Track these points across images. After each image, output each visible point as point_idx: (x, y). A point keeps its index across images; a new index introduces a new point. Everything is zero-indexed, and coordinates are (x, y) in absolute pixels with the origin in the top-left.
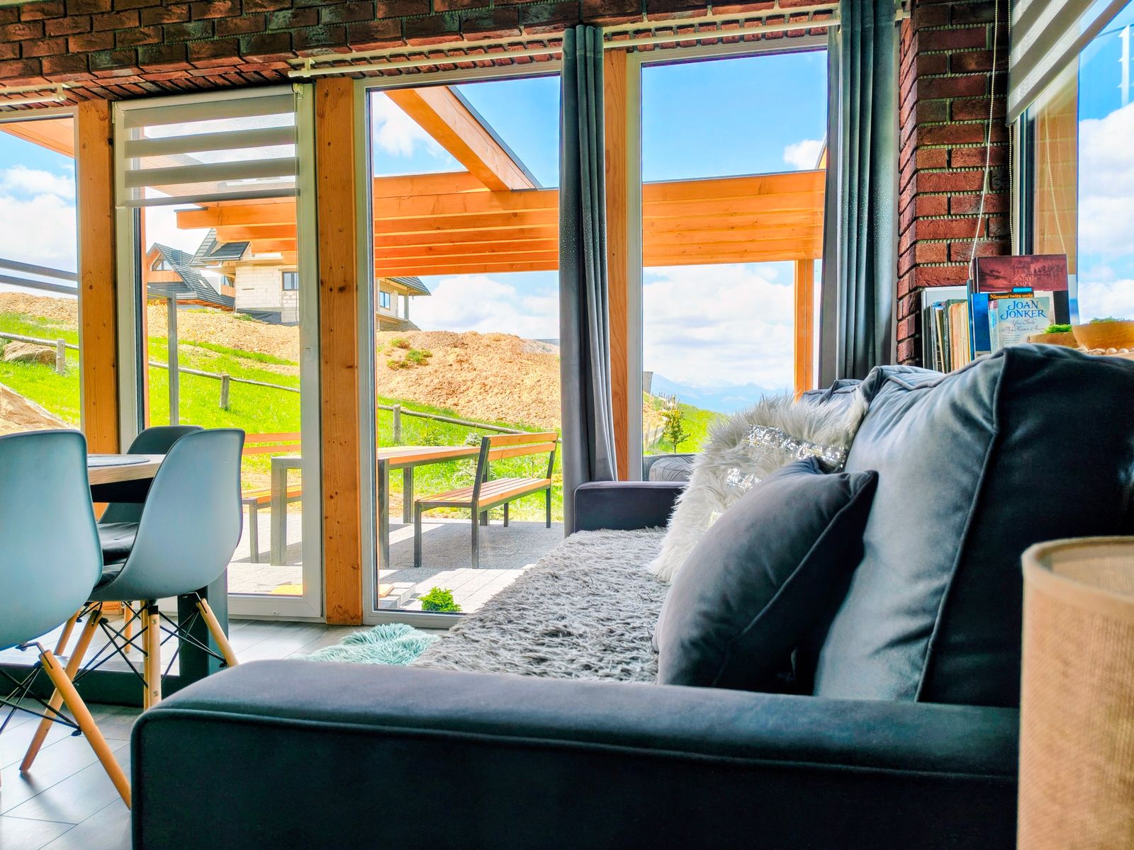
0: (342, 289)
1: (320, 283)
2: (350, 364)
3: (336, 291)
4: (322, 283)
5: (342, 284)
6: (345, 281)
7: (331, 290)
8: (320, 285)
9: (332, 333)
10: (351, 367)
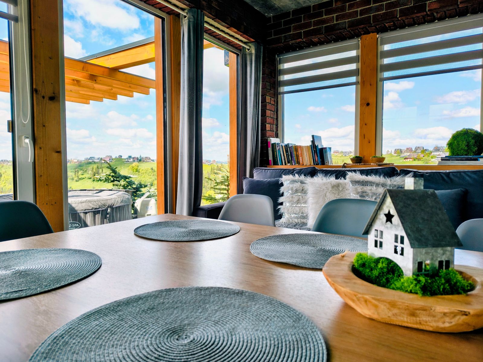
0: (52, 99)
1: (34, 91)
2: (58, 150)
3: (48, 98)
4: (36, 91)
5: (53, 95)
6: (54, 93)
7: (43, 97)
8: (34, 92)
9: (44, 128)
10: (59, 152)
